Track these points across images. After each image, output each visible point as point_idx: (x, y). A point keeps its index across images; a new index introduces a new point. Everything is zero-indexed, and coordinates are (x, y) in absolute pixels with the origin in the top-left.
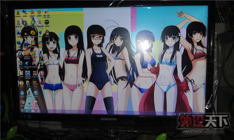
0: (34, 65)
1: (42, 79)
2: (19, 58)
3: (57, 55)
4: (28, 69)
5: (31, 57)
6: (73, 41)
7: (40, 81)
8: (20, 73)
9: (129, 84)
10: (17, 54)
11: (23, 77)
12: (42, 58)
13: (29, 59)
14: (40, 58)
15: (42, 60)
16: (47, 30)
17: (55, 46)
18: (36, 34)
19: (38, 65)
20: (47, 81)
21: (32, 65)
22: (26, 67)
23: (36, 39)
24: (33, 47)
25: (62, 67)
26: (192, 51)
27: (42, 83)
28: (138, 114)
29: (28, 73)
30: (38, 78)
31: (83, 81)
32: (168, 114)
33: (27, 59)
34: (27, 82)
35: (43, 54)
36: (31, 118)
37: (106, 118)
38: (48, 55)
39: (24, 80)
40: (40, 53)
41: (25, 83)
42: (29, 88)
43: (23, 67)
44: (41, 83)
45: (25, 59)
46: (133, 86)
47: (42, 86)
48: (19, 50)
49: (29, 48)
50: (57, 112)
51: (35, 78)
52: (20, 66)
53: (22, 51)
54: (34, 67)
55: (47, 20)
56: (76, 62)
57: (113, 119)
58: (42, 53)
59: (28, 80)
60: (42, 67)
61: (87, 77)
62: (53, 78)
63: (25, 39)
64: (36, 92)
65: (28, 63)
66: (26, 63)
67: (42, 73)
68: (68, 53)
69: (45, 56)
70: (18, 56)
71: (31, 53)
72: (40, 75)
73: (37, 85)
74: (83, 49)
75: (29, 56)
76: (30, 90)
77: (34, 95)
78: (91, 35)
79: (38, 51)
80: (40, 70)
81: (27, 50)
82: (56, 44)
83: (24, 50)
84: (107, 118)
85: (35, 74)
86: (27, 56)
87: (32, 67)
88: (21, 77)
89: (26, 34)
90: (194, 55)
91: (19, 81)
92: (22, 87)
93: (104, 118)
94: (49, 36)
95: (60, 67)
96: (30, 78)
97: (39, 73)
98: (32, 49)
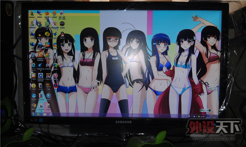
0: (48, 67)
1: (55, 81)
2: (32, 60)
3: (72, 57)
4: (41, 71)
5: (45, 59)
6: (89, 43)
7: (54, 83)
8: (32, 75)
9: (144, 86)
10: (30, 56)
11: (35, 79)
12: (56, 60)
13: (43, 60)
14: (54, 60)
15: (57, 62)
16: (62, 32)
17: (70, 48)
18: (51, 36)
19: (51, 68)
20: (61, 84)
21: (45, 67)
22: (39, 69)
23: (51, 41)
24: (47, 48)
25: (76, 69)
26: (207, 55)
27: (56, 85)
28: (153, 116)
29: (41, 75)
30: (51, 80)
31: (98, 83)
32: (183, 117)
33: (40, 60)
34: (40, 84)
35: (58, 55)
36: (42, 121)
37: (120, 121)
38: (63, 57)
39: (36, 82)
40: (55, 55)
41: (37, 85)
42: (41, 90)
43: (36, 69)
44: (54, 85)
45: (38, 60)
46: (149, 88)
47: (56, 89)
48: (32, 52)
49: (43, 50)
50: (70, 115)
51: (48, 80)
52: (33, 68)
53: (36, 52)
54: (47, 69)
55: (62, 22)
56: (91, 64)
57: (128, 122)
58: (56, 55)
59: (40, 82)
60: (56, 69)
61: (102, 80)
62: (67, 80)
63: (39, 40)
64: (48, 95)
65: (41, 65)
66: (40, 65)
67: (56, 75)
68: (84, 55)
69: (60, 58)
70: (31, 57)
71: (45, 55)
72: (53, 77)
73: (50, 88)
74: (99, 51)
75: (42, 58)
76: (42, 92)
77: (47, 98)
78: (107, 37)
79: (52, 52)
80: (53, 72)
81: (41, 51)
82: (71, 46)
83: (37, 52)
84: (122, 121)
85: (49, 77)
86: (41, 58)
87: (46, 69)
88: (34, 79)
89: (40, 35)
90: (209, 58)
91: (30, 84)
92: (34, 89)
93: (119, 121)
94: (64, 38)
95: (74, 69)
96: (43, 81)
97: (53, 75)
98: (46, 51)
